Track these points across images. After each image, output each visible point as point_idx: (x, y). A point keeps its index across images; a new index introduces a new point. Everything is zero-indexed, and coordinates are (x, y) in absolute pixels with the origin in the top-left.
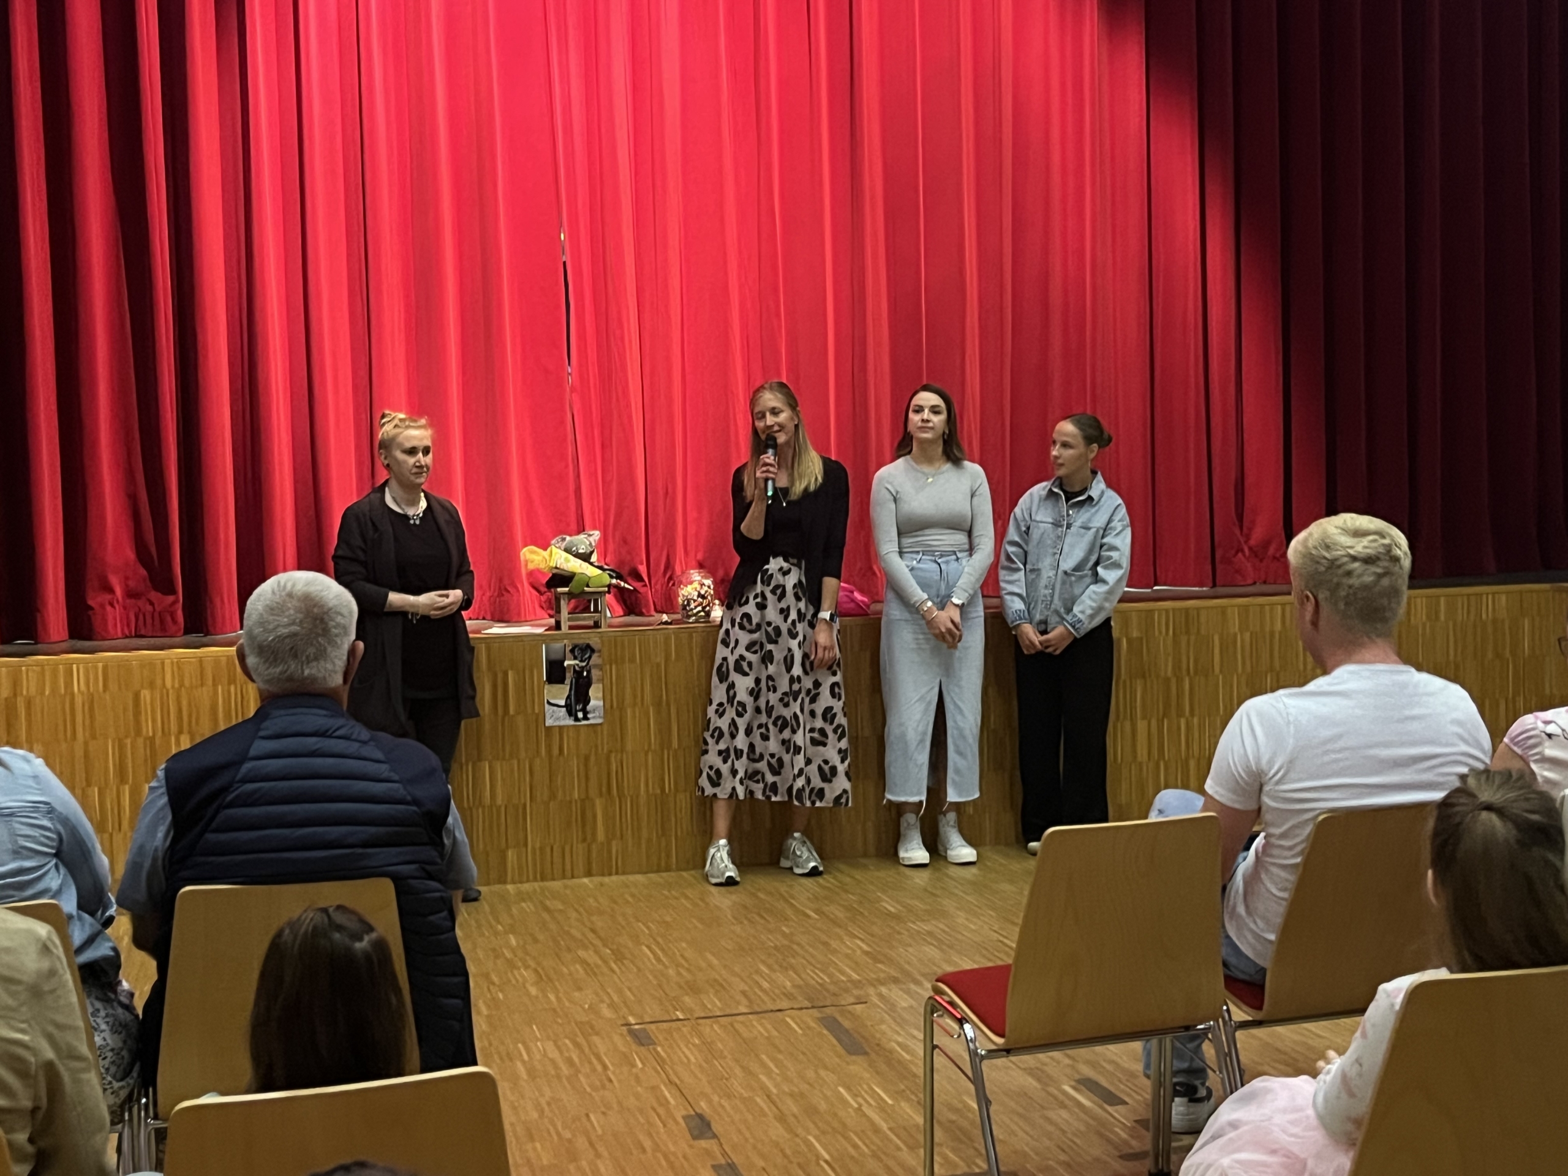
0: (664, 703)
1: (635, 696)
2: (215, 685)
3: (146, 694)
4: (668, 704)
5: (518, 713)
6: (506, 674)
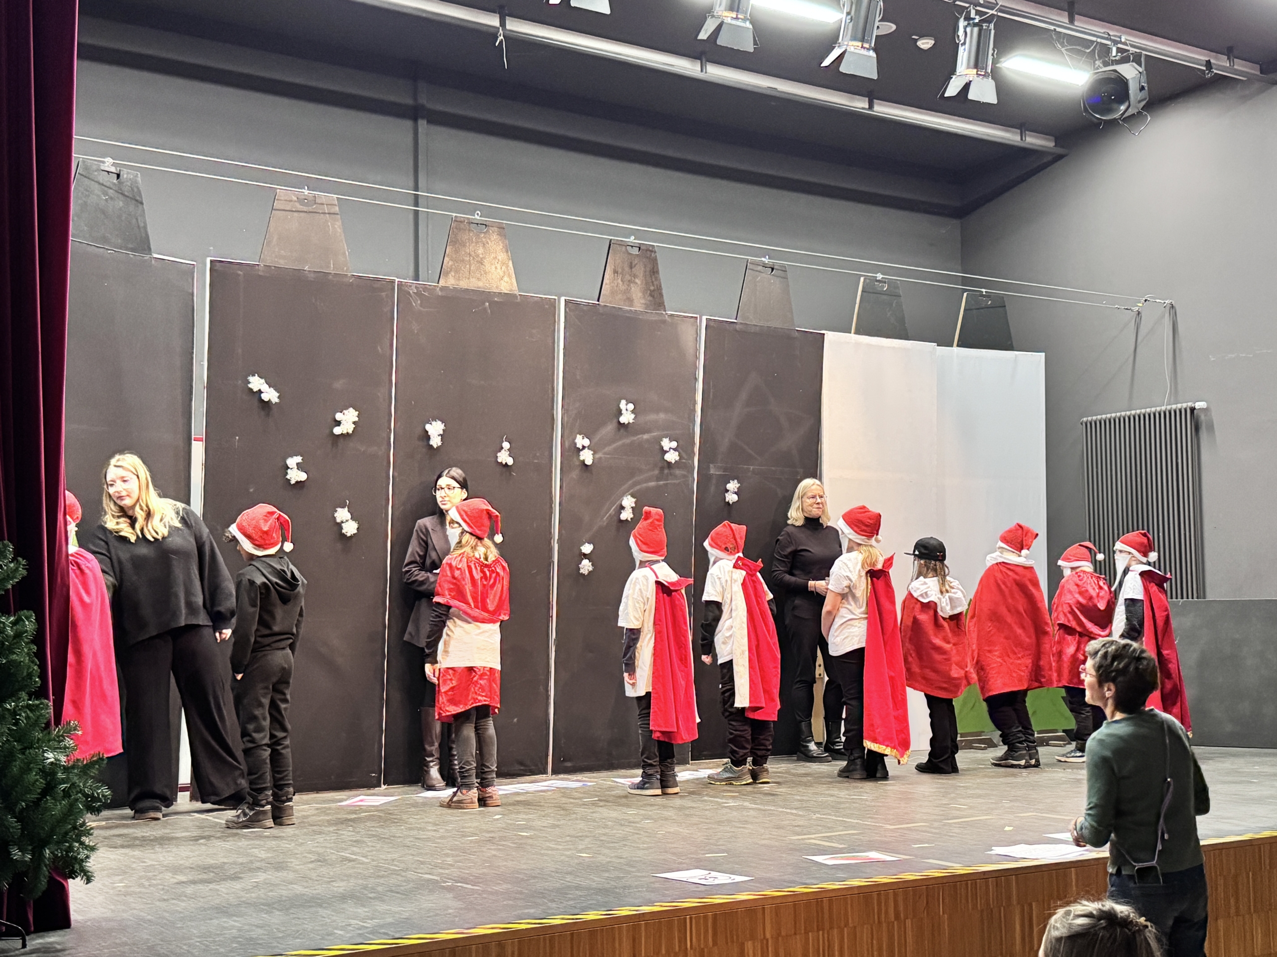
2: (806, 933)
3: (749, 945)
6: (1030, 905)
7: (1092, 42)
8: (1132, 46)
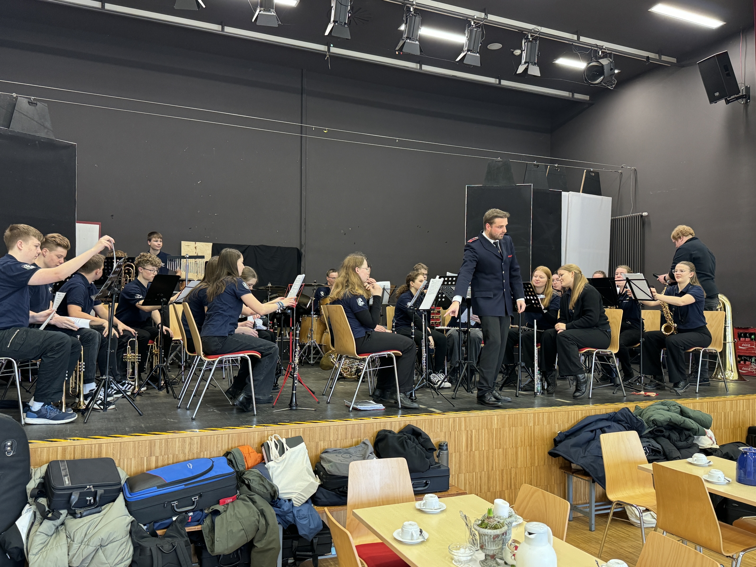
0: (533, 445)
1: (521, 442)
4: (534, 446)
5: (475, 450)
7: (590, 49)
8: (608, 50)
